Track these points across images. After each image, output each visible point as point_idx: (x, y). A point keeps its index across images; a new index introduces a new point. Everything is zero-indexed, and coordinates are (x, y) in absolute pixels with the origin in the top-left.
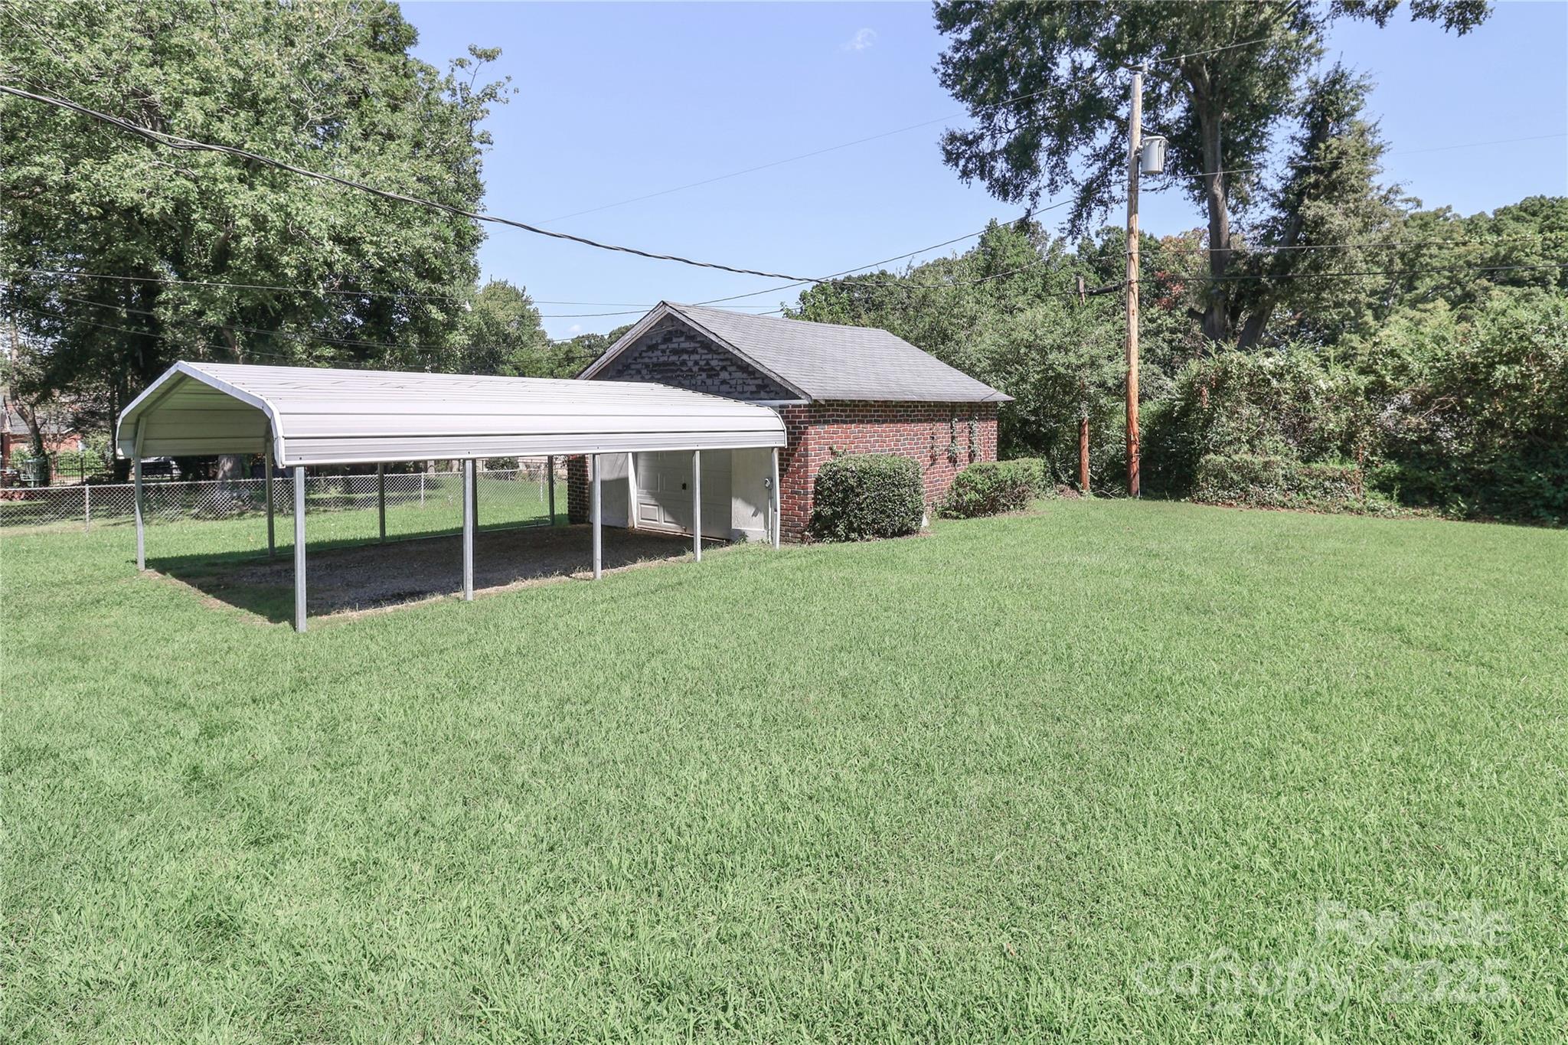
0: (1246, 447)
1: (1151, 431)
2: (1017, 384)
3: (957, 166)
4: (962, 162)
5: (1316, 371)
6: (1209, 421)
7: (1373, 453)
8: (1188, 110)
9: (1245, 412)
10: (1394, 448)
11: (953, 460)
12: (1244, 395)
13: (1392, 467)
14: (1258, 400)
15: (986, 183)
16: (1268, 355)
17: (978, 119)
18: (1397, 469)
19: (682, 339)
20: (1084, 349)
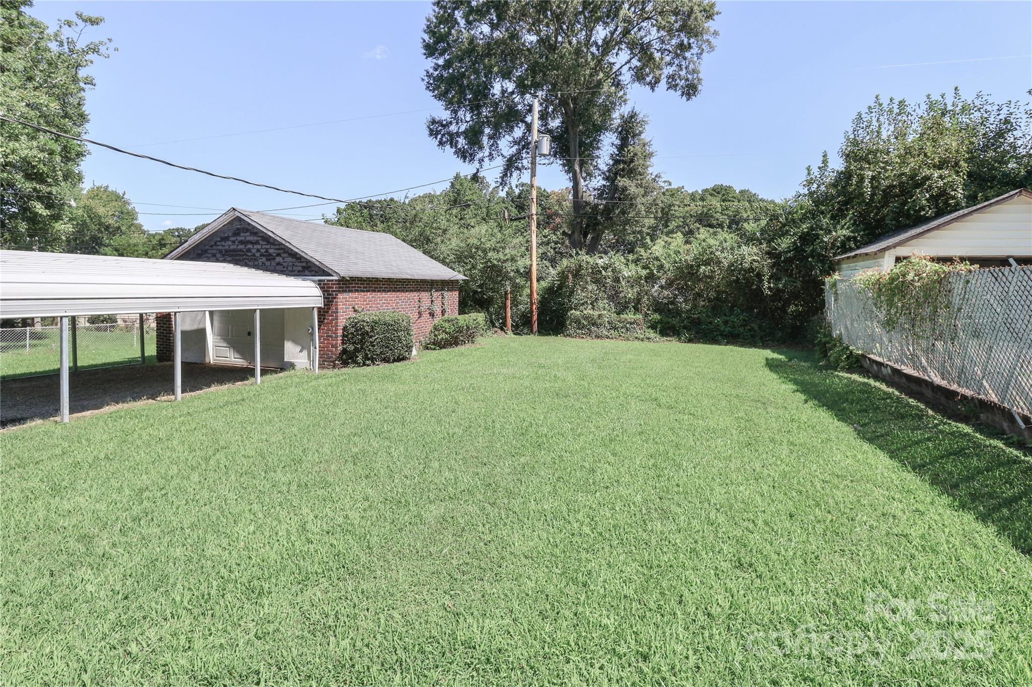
0: (590, 306)
1: (543, 298)
2: (470, 270)
3: (436, 138)
4: (439, 136)
5: (623, 267)
6: (572, 292)
7: (648, 310)
9: (590, 288)
10: (658, 307)
11: (432, 315)
12: (589, 279)
13: (657, 316)
14: (596, 281)
15: (454, 150)
16: (602, 258)
17: (449, 112)
18: (659, 317)
19: (248, 234)
20: (507, 251)
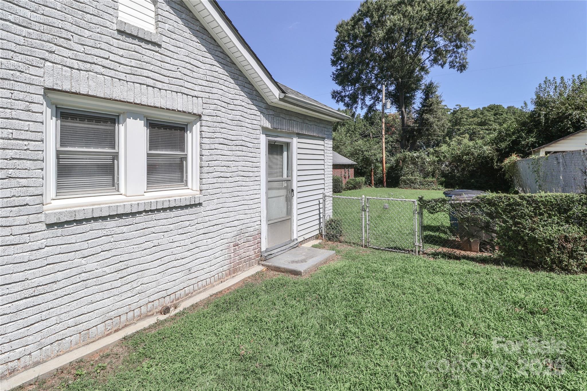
0: (410, 175)
1: (388, 171)
2: (357, 160)
3: (335, 99)
4: (337, 98)
5: (426, 156)
6: (402, 169)
7: (439, 176)
8: (396, 89)
9: (410, 166)
10: (443, 174)
11: (345, 178)
12: (410, 163)
13: (443, 179)
14: (413, 164)
15: (343, 103)
16: (415, 153)
17: (341, 87)
18: (444, 179)
20: (372, 151)
